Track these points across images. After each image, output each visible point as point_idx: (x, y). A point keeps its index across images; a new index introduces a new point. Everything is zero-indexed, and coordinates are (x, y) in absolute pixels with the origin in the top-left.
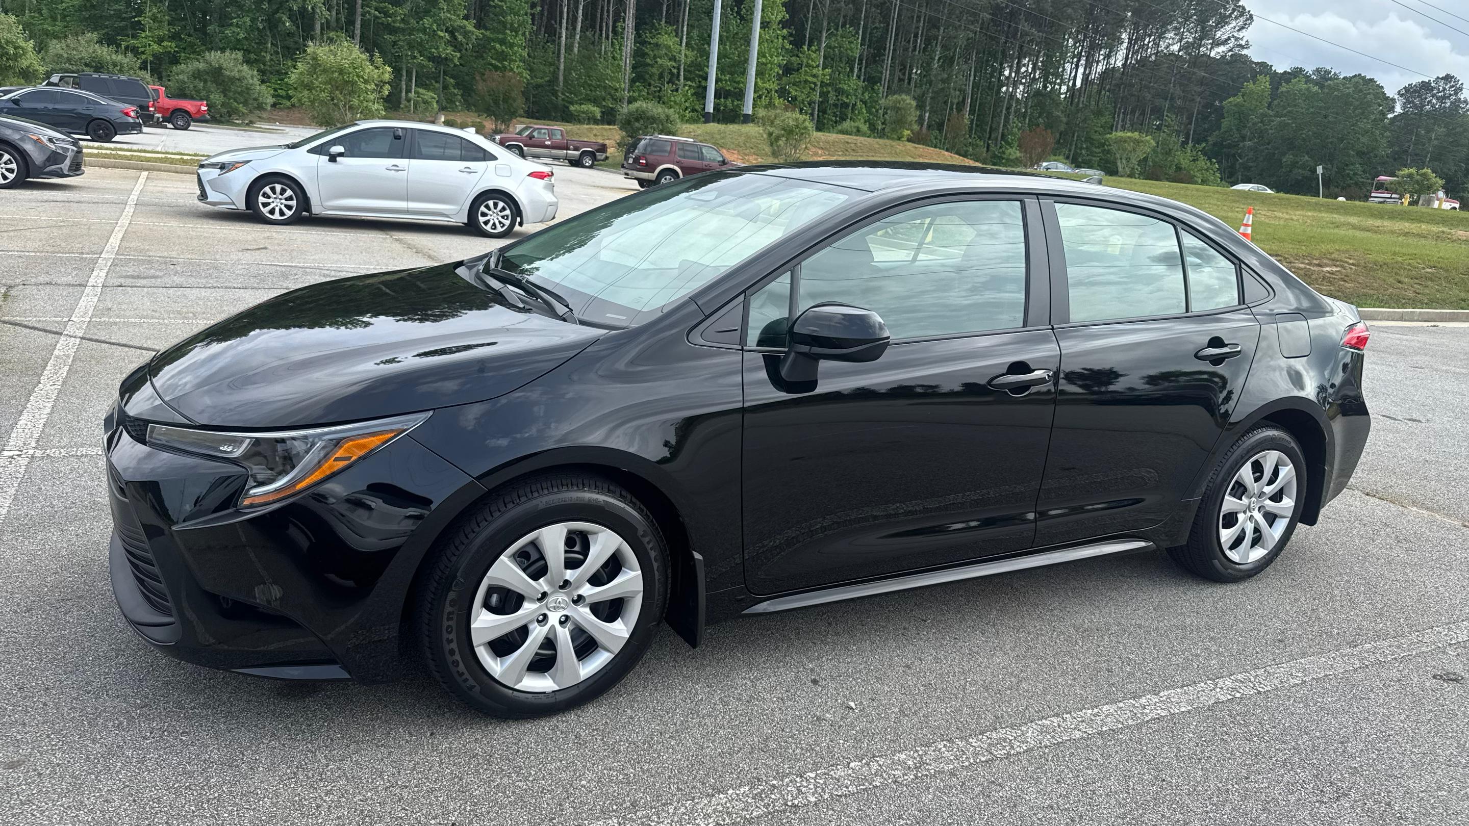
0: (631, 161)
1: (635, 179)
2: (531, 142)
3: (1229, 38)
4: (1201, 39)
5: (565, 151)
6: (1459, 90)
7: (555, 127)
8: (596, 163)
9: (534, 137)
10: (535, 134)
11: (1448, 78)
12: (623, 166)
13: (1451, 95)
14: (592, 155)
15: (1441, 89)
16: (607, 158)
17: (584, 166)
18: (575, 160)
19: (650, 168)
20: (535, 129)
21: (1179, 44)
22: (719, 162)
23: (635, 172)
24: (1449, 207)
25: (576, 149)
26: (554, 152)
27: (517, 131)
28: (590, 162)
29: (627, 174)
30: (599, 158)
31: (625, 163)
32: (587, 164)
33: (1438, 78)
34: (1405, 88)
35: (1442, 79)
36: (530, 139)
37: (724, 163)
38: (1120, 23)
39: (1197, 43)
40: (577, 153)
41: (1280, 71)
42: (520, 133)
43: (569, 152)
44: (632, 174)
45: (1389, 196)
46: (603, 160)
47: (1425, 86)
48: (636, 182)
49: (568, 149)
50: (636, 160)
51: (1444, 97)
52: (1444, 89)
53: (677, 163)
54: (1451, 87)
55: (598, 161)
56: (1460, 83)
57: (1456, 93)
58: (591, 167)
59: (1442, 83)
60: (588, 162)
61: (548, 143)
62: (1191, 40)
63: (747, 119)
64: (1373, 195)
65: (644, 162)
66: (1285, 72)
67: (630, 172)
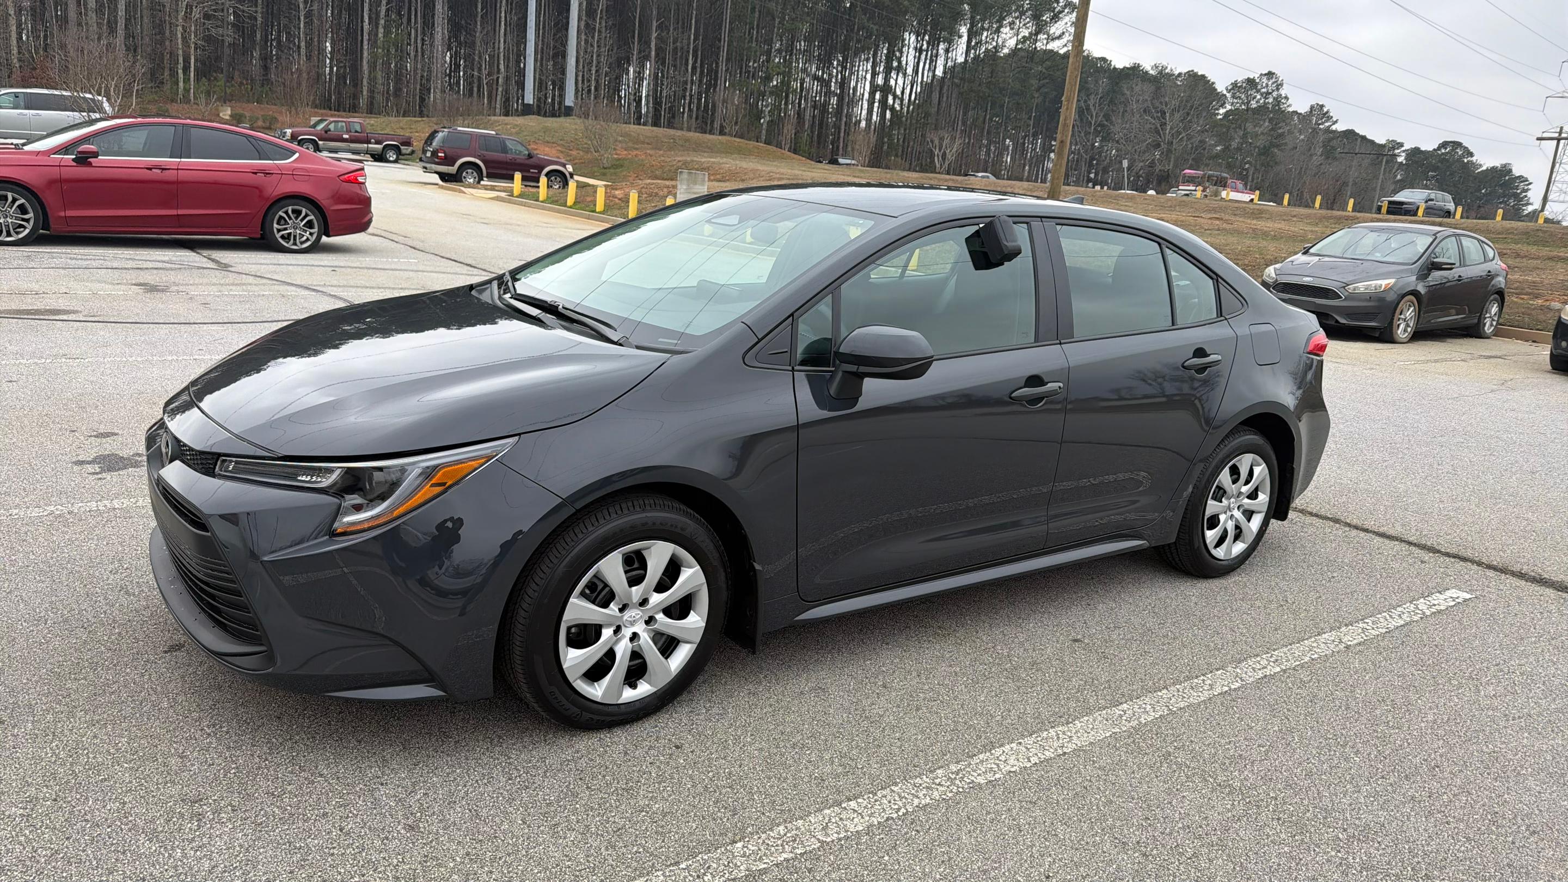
0: (429, 154)
1: (436, 172)
2: (326, 136)
3: (1063, 33)
4: (1037, 34)
5: (366, 145)
6: (1279, 86)
7: (355, 120)
8: (400, 157)
9: (330, 130)
10: (332, 127)
11: (1270, 75)
12: (421, 160)
13: (1273, 91)
14: (397, 149)
15: (1264, 85)
16: (413, 152)
17: (388, 161)
18: (377, 155)
19: (449, 161)
20: (331, 122)
21: (1015, 38)
22: (524, 155)
23: (433, 166)
24: (1248, 199)
25: (377, 142)
26: (353, 145)
27: (312, 123)
28: (395, 156)
29: (425, 168)
30: (404, 151)
31: (423, 156)
32: (391, 159)
33: (1261, 75)
34: (1232, 84)
35: (1265, 75)
36: (326, 132)
37: (530, 156)
38: (957, 17)
39: (1034, 36)
40: (380, 147)
41: (1120, 65)
42: (314, 126)
43: (370, 146)
44: (431, 168)
45: (1194, 188)
46: (409, 154)
47: (1251, 82)
48: (437, 176)
49: (369, 142)
50: (434, 153)
51: (1268, 93)
52: (1267, 85)
53: (479, 157)
54: (1273, 83)
55: (403, 155)
56: (1280, 79)
57: (1278, 89)
58: (396, 161)
59: (1265, 80)
60: (392, 156)
61: (346, 136)
62: (1027, 35)
63: (568, 112)
64: (1180, 188)
65: (443, 155)
66: (1124, 68)
67: (428, 165)
